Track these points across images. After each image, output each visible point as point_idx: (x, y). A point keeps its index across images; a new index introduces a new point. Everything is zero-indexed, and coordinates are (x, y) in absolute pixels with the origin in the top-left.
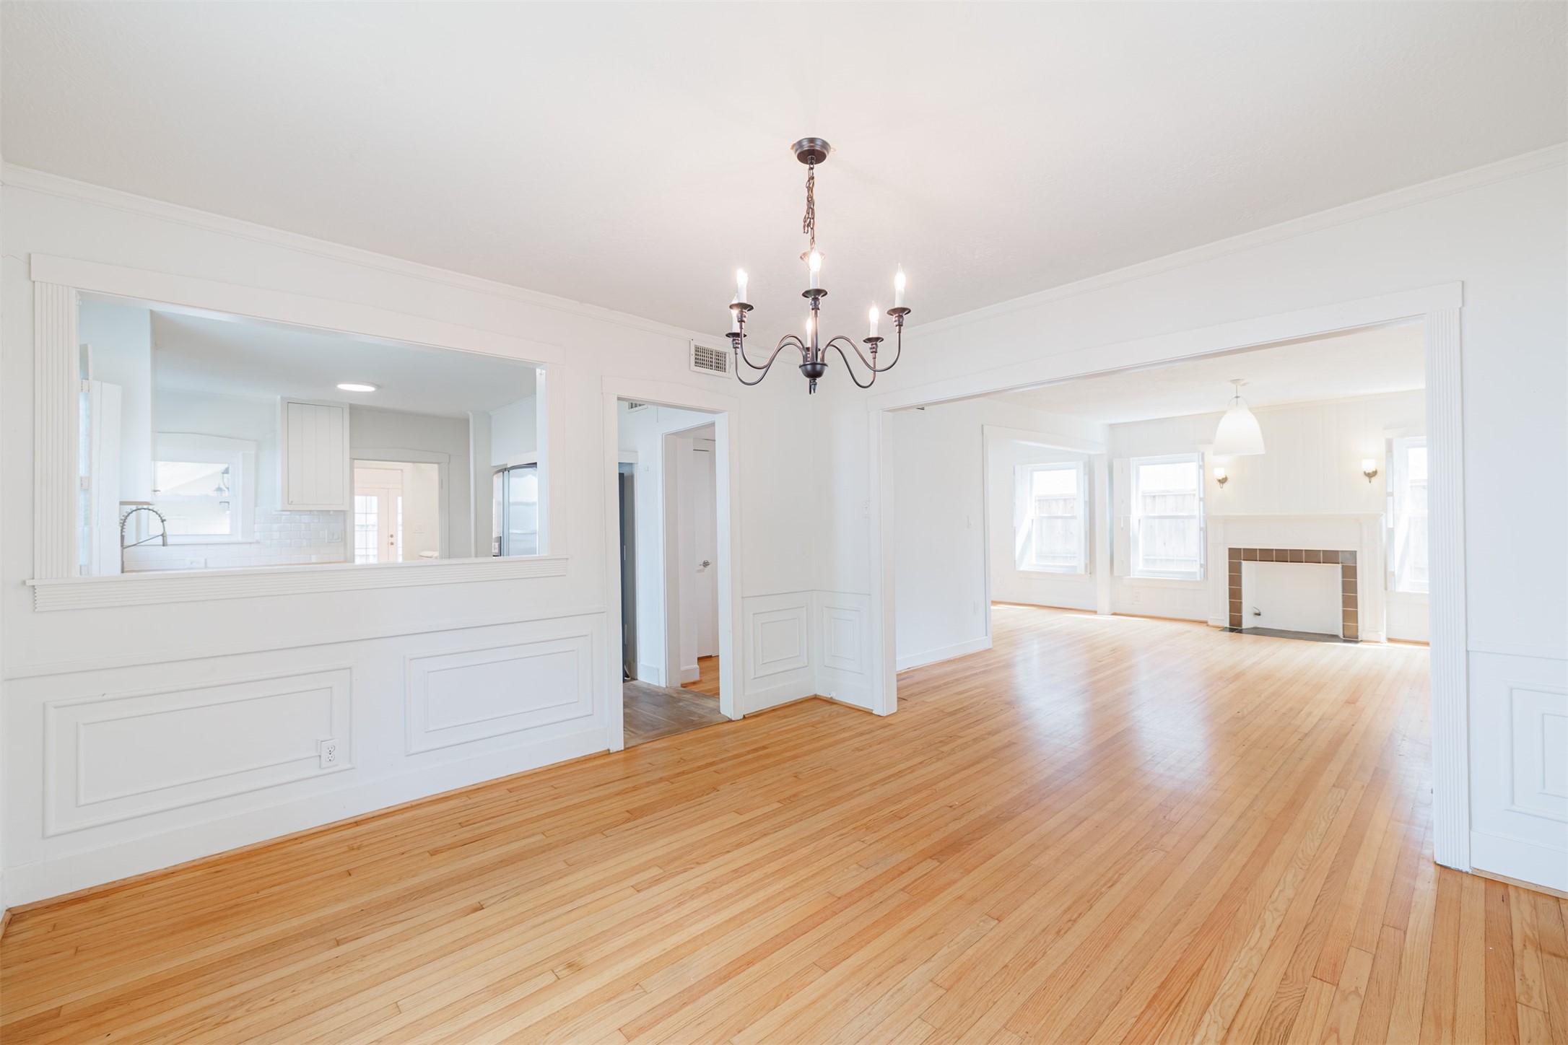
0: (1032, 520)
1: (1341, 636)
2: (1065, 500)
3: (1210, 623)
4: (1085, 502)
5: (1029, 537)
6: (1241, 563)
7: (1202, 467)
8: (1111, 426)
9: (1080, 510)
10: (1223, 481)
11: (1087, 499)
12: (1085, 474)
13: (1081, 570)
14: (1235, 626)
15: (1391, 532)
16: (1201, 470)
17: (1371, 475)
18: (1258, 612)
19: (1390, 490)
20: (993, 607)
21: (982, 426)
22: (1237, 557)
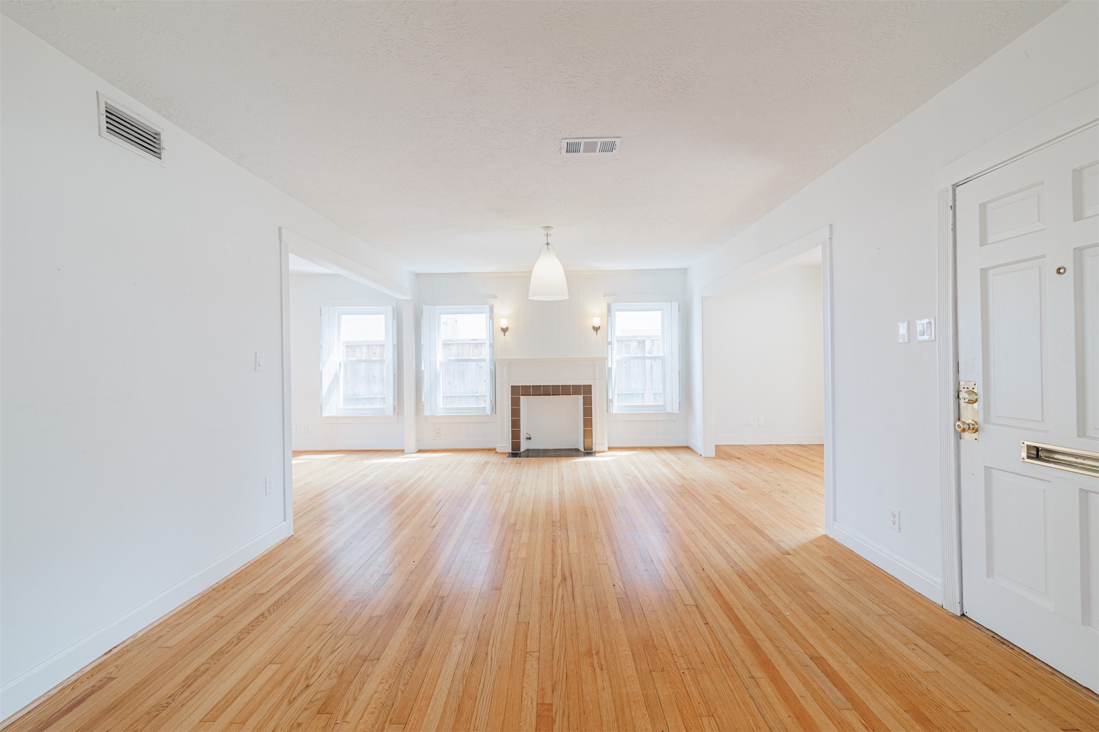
0: (340, 363)
1: (583, 450)
2: (368, 346)
3: (498, 450)
4: (394, 346)
5: (336, 378)
6: (519, 397)
7: (491, 317)
8: (417, 275)
9: (389, 355)
10: (505, 330)
11: (395, 343)
12: (393, 319)
13: (390, 411)
14: (515, 453)
15: (610, 369)
16: (491, 321)
17: (596, 329)
18: (529, 437)
19: (610, 340)
20: (295, 461)
21: (280, 228)
22: (517, 392)
